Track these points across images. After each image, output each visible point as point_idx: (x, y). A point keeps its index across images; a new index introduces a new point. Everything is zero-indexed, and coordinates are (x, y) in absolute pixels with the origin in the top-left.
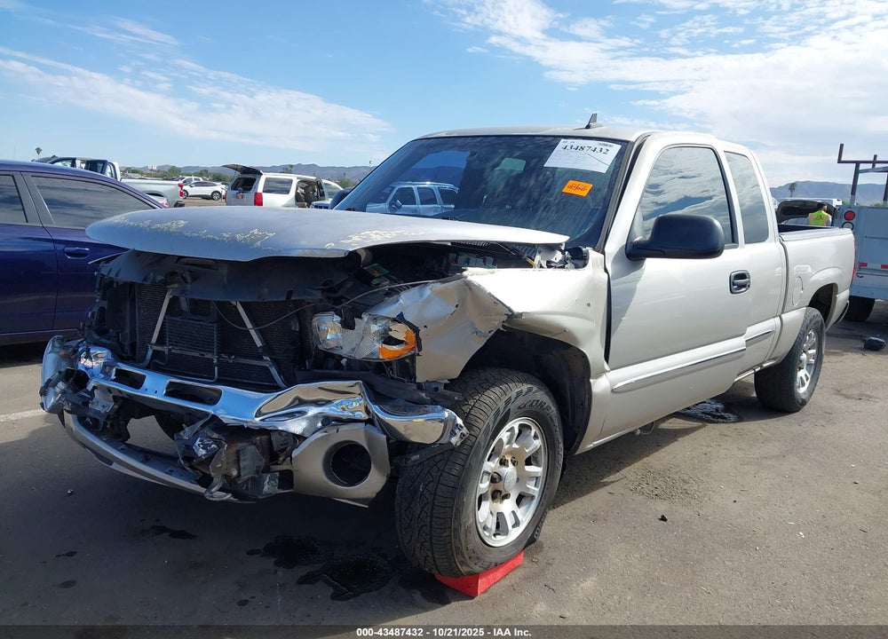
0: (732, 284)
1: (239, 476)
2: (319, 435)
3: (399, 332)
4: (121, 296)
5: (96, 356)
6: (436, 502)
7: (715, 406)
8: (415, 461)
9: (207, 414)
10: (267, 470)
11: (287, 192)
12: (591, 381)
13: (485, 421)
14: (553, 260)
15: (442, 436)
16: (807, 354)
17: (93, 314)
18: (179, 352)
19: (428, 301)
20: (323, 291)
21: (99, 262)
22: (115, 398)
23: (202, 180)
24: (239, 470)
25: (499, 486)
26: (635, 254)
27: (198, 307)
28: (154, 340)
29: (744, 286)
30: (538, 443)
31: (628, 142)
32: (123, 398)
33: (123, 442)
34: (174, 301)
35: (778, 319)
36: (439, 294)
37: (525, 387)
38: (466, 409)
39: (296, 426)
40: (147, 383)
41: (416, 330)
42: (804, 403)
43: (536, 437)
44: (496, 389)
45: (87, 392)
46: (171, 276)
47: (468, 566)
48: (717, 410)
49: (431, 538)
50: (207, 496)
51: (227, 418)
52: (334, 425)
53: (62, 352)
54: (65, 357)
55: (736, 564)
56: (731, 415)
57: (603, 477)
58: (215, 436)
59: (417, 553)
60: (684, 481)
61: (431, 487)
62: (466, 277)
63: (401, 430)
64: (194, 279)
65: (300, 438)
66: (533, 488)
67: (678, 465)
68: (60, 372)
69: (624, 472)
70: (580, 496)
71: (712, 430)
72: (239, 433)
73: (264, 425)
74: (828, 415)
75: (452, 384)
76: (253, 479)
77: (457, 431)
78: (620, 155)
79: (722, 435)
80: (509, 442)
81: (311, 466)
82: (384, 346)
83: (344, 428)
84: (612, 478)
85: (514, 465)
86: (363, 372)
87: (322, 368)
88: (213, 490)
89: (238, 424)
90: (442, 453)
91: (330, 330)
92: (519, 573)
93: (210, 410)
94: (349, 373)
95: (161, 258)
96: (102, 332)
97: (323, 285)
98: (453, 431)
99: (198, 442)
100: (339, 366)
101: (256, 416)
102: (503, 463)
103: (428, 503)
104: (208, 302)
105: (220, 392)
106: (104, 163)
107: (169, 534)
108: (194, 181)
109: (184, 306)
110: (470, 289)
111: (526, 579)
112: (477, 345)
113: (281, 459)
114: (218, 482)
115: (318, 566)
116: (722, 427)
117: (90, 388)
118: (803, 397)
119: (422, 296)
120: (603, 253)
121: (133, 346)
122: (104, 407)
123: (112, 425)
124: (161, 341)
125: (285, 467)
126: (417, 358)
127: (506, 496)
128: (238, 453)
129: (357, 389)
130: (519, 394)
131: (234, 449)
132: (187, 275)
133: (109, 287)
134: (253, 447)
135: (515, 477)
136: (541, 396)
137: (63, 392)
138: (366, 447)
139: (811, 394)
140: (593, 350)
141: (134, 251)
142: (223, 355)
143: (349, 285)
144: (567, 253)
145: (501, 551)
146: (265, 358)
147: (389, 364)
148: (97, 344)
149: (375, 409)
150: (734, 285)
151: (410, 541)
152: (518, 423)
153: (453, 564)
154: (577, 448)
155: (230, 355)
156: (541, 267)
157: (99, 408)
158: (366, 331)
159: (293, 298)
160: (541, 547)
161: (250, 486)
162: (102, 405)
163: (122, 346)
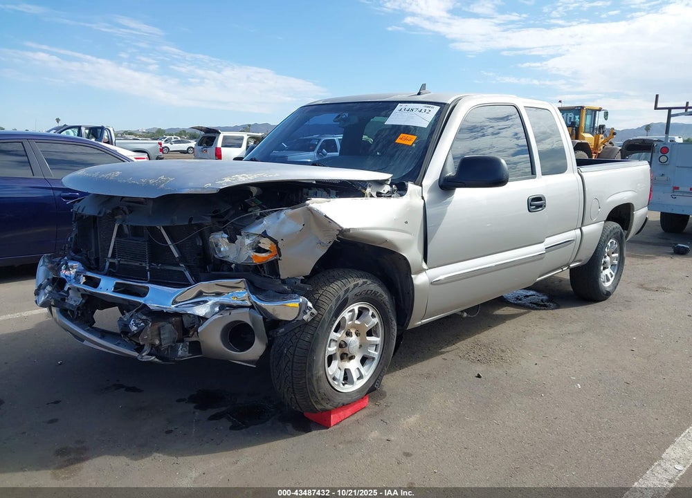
0: (529, 205)
1: (161, 344)
2: (217, 316)
3: (266, 244)
4: (89, 225)
5: (72, 267)
6: (295, 360)
7: (541, 298)
8: (282, 333)
9: (140, 303)
10: (181, 341)
11: (240, 146)
12: (413, 276)
13: (329, 304)
14: (382, 191)
15: (298, 315)
16: (611, 258)
17: (71, 239)
18: (125, 263)
19: (283, 222)
20: (212, 217)
21: (74, 202)
22: (83, 296)
23: (179, 139)
24: (160, 341)
25: (346, 350)
26: (446, 186)
27: (136, 231)
28: (110, 255)
29: (540, 206)
30: (376, 320)
31: (445, 104)
32: (88, 295)
33: (91, 326)
34: (120, 227)
35: (578, 231)
36: (291, 217)
37: (361, 281)
38: (316, 296)
39: (201, 311)
40: (102, 284)
41: (276, 242)
42: (608, 294)
43: (373, 316)
44: (339, 283)
45: (65, 292)
46: (116, 210)
47: (321, 404)
48: (542, 301)
49: (293, 385)
50: (139, 358)
51: (153, 306)
52: (228, 310)
53: (50, 266)
54: (52, 269)
55: (524, 406)
56: (551, 304)
57: (442, 348)
58: (144, 317)
59: (286, 396)
60: (503, 351)
61: (291, 350)
62: (308, 205)
63: (270, 311)
64: (131, 212)
65: (204, 319)
66: (374, 352)
67: (500, 340)
68: (48, 279)
69: (458, 344)
70: (421, 361)
71: (535, 315)
72: (161, 315)
73: (178, 310)
74: (628, 302)
75: (307, 279)
76: (171, 347)
77: (307, 311)
78: (439, 114)
79: (541, 318)
80: (351, 319)
81: (212, 338)
82: (255, 253)
83: (234, 312)
84: (448, 349)
85: (357, 335)
86: (245, 273)
87: (219, 271)
88: (143, 354)
89: (160, 309)
90: (300, 326)
91: (222, 245)
92: (364, 412)
93: (141, 300)
94: (237, 273)
95: (110, 198)
96: (77, 251)
97: (213, 213)
98: (305, 311)
99: (132, 322)
100: (231, 270)
101: (173, 304)
102: (348, 334)
103: (289, 361)
104: (142, 227)
105: (148, 288)
106: (102, 128)
107: (124, 389)
108: (174, 140)
109: (126, 230)
110: (312, 213)
111: (369, 416)
112: (321, 252)
113: (191, 333)
114: (147, 350)
115: (224, 409)
116: (542, 313)
117: (66, 289)
118: (608, 290)
119: (278, 218)
120: (421, 186)
121: (97, 260)
122: (75, 301)
123: (82, 314)
124: (113, 256)
125: (194, 339)
126: (279, 261)
127: (352, 358)
128: (159, 329)
129: (243, 285)
130: (355, 286)
131: (156, 327)
132: (125, 208)
133: (80, 218)
134: (170, 325)
135: (358, 344)
136: (374, 287)
137: (50, 292)
138: (251, 325)
139: (616, 287)
140: (412, 254)
141: (94, 194)
142: (153, 264)
143: (232, 212)
144: (394, 186)
145: (348, 395)
146: (181, 265)
147: (261, 266)
148: (73, 259)
149: (253, 298)
150: (531, 205)
151: (280, 388)
152: (358, 306)
153: (310, 403)
154: (408, 324)
155: (158, 264)
156: (372, 196)
157: (72, 302)
158: (242, 244)
159: (193, 223)
160: (383, 395)
161: (169, 351)
162: (74, 300)
163: (89, 260)
